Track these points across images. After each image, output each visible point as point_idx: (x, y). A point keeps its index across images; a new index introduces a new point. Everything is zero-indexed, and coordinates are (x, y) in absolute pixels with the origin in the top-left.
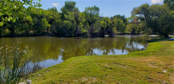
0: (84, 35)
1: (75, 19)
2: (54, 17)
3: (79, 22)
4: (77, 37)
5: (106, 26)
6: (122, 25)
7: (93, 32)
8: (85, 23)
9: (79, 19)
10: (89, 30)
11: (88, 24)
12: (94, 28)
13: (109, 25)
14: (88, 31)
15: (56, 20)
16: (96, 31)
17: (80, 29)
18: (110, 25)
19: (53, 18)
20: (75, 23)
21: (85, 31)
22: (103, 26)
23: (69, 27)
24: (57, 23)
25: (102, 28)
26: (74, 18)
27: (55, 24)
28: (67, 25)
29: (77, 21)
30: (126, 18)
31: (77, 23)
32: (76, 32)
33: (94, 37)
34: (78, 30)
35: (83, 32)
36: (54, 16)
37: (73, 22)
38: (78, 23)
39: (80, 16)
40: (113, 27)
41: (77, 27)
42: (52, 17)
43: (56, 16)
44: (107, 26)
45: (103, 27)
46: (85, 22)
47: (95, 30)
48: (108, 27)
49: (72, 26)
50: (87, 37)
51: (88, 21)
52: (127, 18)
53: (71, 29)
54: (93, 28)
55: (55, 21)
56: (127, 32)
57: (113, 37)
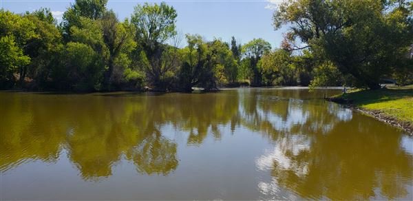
0: (133, 87)
1: (106, 39)
2: (43, 35)
3: (117, 50)
4: (112, 91)
5: (195, 62)
6: (232, 62)
7: (162, 77)
8: (134, 55)
9: (117, 41)
10: (148, 71)
11: (143, 54)
12: (163, 67)
13: (204, 57)
14: (144, 76)
15: (50, 45)
16: (171, 74)
17: (122, 68)
18: (208, 59)
19: (38, 36)
20: (106, 52)
21: (135, 74)
22: (189, 62)
23: (87, 61)
24: (54, 53)
25: (186, 67)
26: (100, 36)
27: (47, 56)
28: (79, 55)
29: (111, 46)
30: (240, 46)
31: (111, 50)
32: (109, 76)
33: (165, 92)
34: (115, 70)
35: (130, 76)
36: (41, 32)
37: (98, 47)
38: (115, 51)
39: (120, 29)
40: (215, 63)
41: (110, 63)
42: (34, 36)
43: (49, 34)
44: (199, 62)
45: (187, 64)
46: (134, 52)
47: (165, 70)
48: (201, 63)
49: (95, 59)
50: (141, 91)
51: (144, 45)
52: (242, 45)
53: (92, 69)
54: (160, 65)
55: (45, 48)
56: (243, 81)
57: (215, 91)
